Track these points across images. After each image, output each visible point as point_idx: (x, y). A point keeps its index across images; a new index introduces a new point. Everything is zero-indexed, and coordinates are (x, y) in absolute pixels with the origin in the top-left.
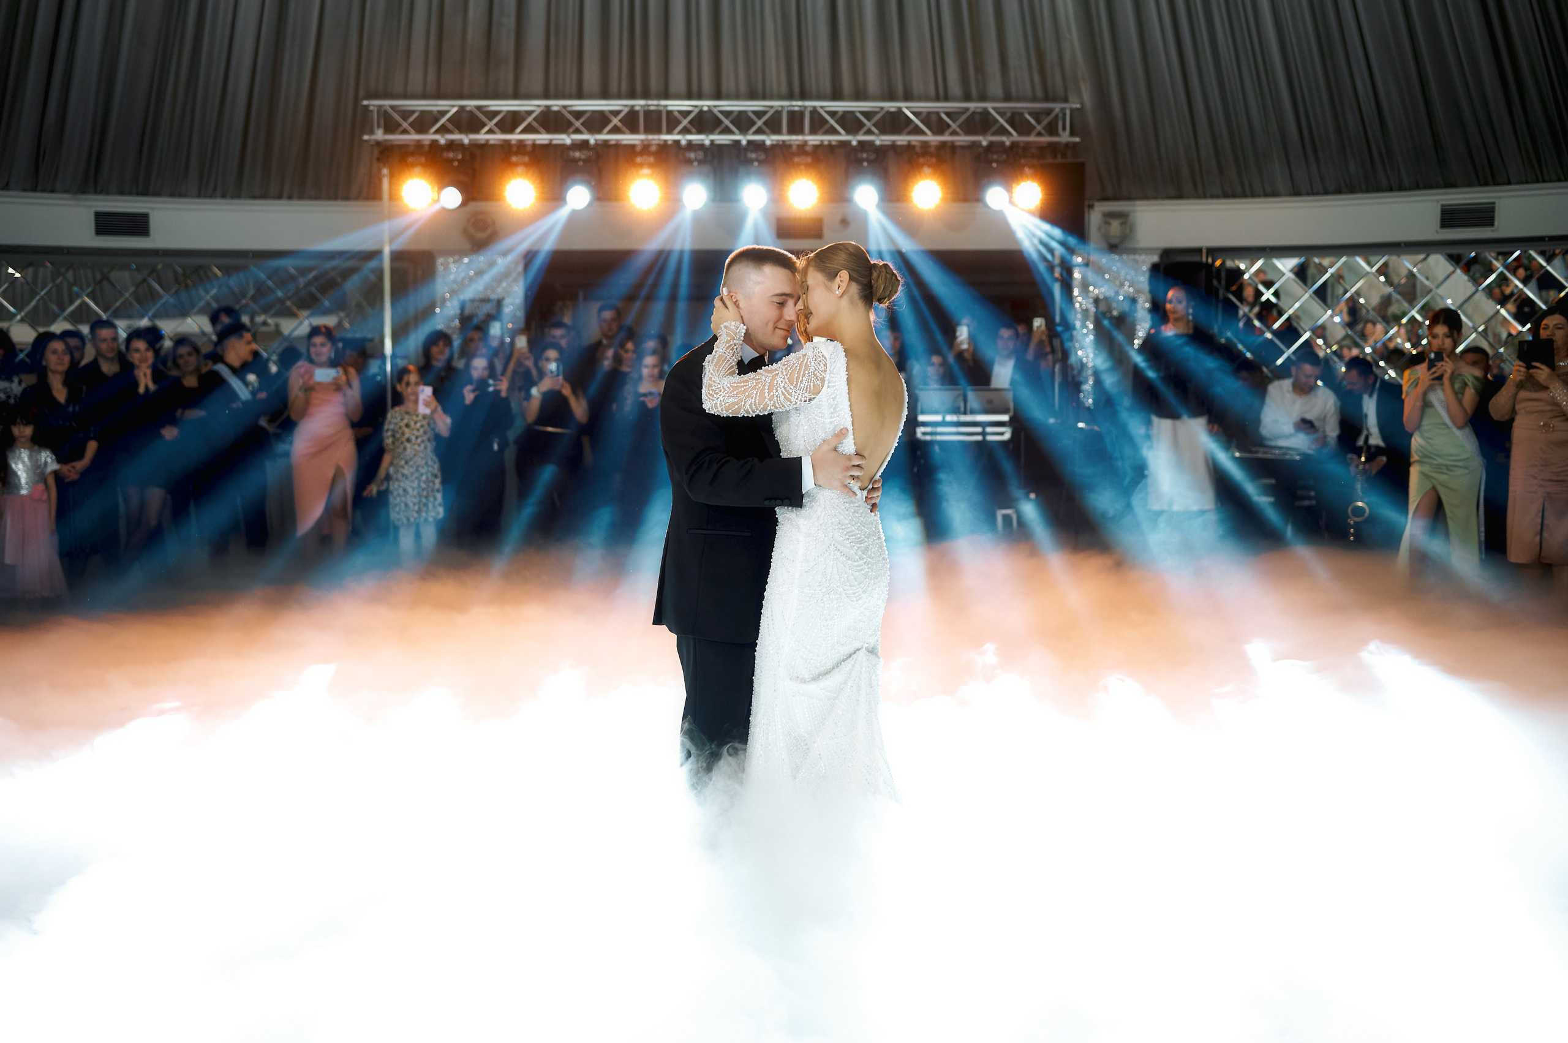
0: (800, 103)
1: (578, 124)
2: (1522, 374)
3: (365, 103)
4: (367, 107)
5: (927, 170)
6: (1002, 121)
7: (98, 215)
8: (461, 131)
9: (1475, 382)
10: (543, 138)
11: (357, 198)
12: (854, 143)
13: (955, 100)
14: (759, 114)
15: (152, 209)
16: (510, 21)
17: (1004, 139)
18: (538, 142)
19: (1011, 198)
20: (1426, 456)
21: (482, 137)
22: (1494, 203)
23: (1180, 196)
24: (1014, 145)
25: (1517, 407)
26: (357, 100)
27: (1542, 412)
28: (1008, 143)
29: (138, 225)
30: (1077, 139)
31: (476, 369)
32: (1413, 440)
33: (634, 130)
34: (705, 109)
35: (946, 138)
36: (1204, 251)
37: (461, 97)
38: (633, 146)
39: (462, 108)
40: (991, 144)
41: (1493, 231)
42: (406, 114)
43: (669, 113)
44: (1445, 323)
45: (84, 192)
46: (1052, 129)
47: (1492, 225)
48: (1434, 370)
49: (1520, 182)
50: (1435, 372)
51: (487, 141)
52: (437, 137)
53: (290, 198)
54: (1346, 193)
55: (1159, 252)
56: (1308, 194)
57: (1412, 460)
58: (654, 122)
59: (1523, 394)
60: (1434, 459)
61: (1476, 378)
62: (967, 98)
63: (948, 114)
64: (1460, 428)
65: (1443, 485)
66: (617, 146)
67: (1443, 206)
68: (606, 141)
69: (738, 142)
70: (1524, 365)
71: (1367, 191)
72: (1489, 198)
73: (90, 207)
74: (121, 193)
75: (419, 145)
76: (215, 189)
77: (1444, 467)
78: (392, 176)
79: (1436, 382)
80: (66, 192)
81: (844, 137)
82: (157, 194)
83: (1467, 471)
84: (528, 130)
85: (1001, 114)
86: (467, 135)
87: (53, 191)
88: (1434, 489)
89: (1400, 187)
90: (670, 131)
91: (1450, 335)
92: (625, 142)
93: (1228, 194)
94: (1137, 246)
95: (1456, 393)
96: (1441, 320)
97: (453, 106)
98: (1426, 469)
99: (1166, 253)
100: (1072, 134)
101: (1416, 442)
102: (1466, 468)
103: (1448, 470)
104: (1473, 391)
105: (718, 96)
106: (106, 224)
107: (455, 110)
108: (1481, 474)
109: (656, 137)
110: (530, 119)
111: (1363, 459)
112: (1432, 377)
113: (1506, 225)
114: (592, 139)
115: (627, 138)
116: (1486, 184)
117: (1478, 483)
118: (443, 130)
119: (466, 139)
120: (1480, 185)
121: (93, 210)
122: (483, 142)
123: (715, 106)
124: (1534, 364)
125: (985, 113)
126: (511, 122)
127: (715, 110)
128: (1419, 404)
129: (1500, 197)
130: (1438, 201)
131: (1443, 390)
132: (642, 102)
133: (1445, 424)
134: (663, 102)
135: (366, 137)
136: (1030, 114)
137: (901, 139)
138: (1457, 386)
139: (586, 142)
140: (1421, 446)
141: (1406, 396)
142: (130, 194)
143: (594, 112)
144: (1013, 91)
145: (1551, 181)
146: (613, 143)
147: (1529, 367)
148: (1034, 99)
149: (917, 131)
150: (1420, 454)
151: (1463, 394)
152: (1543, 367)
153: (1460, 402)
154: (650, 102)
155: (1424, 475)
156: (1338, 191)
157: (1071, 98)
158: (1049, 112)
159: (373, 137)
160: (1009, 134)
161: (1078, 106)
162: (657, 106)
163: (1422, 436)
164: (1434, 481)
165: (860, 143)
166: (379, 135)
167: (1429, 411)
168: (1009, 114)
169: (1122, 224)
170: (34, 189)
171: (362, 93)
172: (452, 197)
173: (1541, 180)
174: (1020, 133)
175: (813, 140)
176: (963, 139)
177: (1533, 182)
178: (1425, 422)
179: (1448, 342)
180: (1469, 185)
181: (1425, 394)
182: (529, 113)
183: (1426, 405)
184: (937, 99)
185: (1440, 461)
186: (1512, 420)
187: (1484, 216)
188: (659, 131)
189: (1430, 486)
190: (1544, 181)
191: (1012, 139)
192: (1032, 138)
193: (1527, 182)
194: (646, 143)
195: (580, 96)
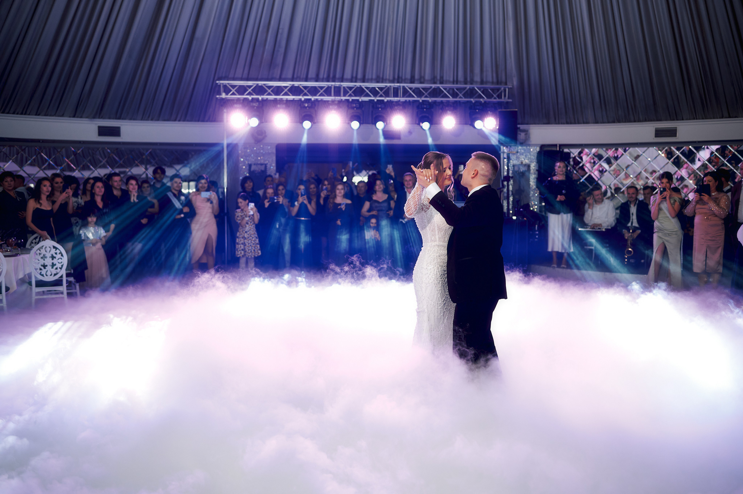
0: (398, 84)
1: (306, 91)
2: (698, 198)
3: (217, 82)
4: (217, 83)
5: (449, 112)
6: (480, 92)
7: (99, 127)
8: (257, 94)
9: (679, 200)
10: (291, 97)
11: (207, 121)
12: (421, 101)
13: (461, 83)
14: (381, 89)
15: (122, 125)
16: (282, 50)
17: (481, 100)
18: (288, 99)
19: (484, 124)
20: (660, 230)
21: (265, 97)
22: (676, 128)
23: (548, 123)
24: (485, 102)
25: (696, 211)
26: (214, 81)
27: (706, 213)
28: (483, 102)
29: (115, 132)
30: (511, 100)
31: (269, 193)
32: (655, 223)
33: (329, 95)
34: (359, 86)
35: (458, 99)
36: (558, 145)
37: (257, 80)
38: (328, 101)
39: (257, 84)
40: (476, 102)
41: (676, 139)
42: (233, 86)
43: (344, 87)
44: (667, 178)
45: (94, 117)
46: (499, 96)
47: (676, 136)
48: (662, 195)
49: (687, 119)
50: (663, 196)
51: (267, 99)
52: (248, 97)
53: (179, 121)
54: (617, 123)
55: (540, 146)
56: (601, 123)
57: (654, 231)
58: (337, 91)
59: (698, 206)
60: (664, 231)
61: (680, 199)
62: (466, 83)
63: (457, 89)
64: (673, 218)
65: (667, 241)
66: (322, 100)
67: (656, 128)
68: (317, 99)
69: (373, 100)
70: (699, 194)
71: (625, 122)
72: (674, 125)
73: (96, 124)
74: (110, 118)
75: (238, 100)
76: (149, 117)
77: (667, 234)
78: (227, 112)
79: (664, 200)
80: (87, 117)
81: (416, 99)
82: (124, 119)
83: (676, 236)
84: (286, 94)
85: (480, 90)
86: (260, 96)
87: (81, 117)
88: (663, 243)
89: (639, 121)
90: (344, 95)
91: (668, 182)
92: (324, 100)
93: (568, 122)
94: (530, 143)
95: (672, 204)
96: (665, 177)
97: (255, 84)
98: (660, 234)
99: (542, 147)
100: (509, 98)
101: (656, 224)
102: (676, 234)
103: (669, 235)
104: (678, 203)
105: (364, 81)
106: (103, 131)
107: (255, 85)
108: (682, 238)
109: (339, 98)
110: (286, 90)
111: (631, 231)
112: (662, 197)
113: (681, 137)
114: (313, 98)
115: (326, 98)
116: (674, 120)
117: (681, 240)
118: (249, 94)
119: (260, 98)
120: (671, 120)
121: (97, 126)
122: (265, 99)
123: (363, 85)
124: (702, 194)
125: (473, 89)
126: (278, 91)
127: (363, 87)
128: (657, 208)
129: (679, 125)
130: (654, 126)
131: (667, 203)
132: (333, 83)
133: (668, 217)
134: (342, 84)
135: (218, 96)
136: (491, 90)
137: (439, 99)
138: (672, 202)
139: (310, 99)
140: (659, 226)
141: (652, 206)
142: (113, 119)
143: (312, 87)
144: (485, 80)
145: (699, 119)
146: (320, 100)
147: (701, 195)
148: (493, 83)
149: (445, 96)
150: (658, 229)
151: (674, 205)
152: (706, 195)
153: (673, 208)
154: (337, 83)
155: (660, 237)
156: (614, 122)
157: (508, 84)
158: (498, 89)
159: (221, 96)
160: (484, 98)
161: (511, 87)
162: (339, 85)
163: (659, 222)
164: (664, 240)
165: (423, 101)
166: (224, 96)
167: (661, 212)
168: (482, 90)
169: (526, 134)
170: (74, 116)
171: (216, 78)
172: (254, 122)
173: (695, 118)
174: (487, 98)
175: (403, 99)
176: (464, 99)
177: (692, 119)
178: (660, 216)
179: (668, 185)
180: (666, 120)
181: (659, 204)
182: (286, 87)
183: (660, 209)
184: (453, 83)
185: (666, 232)
186: (694, 216)
187: (673, 132)
188: (340, 96)
189: (662, 242)
190: (697, 119)
191: (484, 100)
192: (493, 100)
193: (690, 119)
194: (333, 100)
195: (306, 80)
